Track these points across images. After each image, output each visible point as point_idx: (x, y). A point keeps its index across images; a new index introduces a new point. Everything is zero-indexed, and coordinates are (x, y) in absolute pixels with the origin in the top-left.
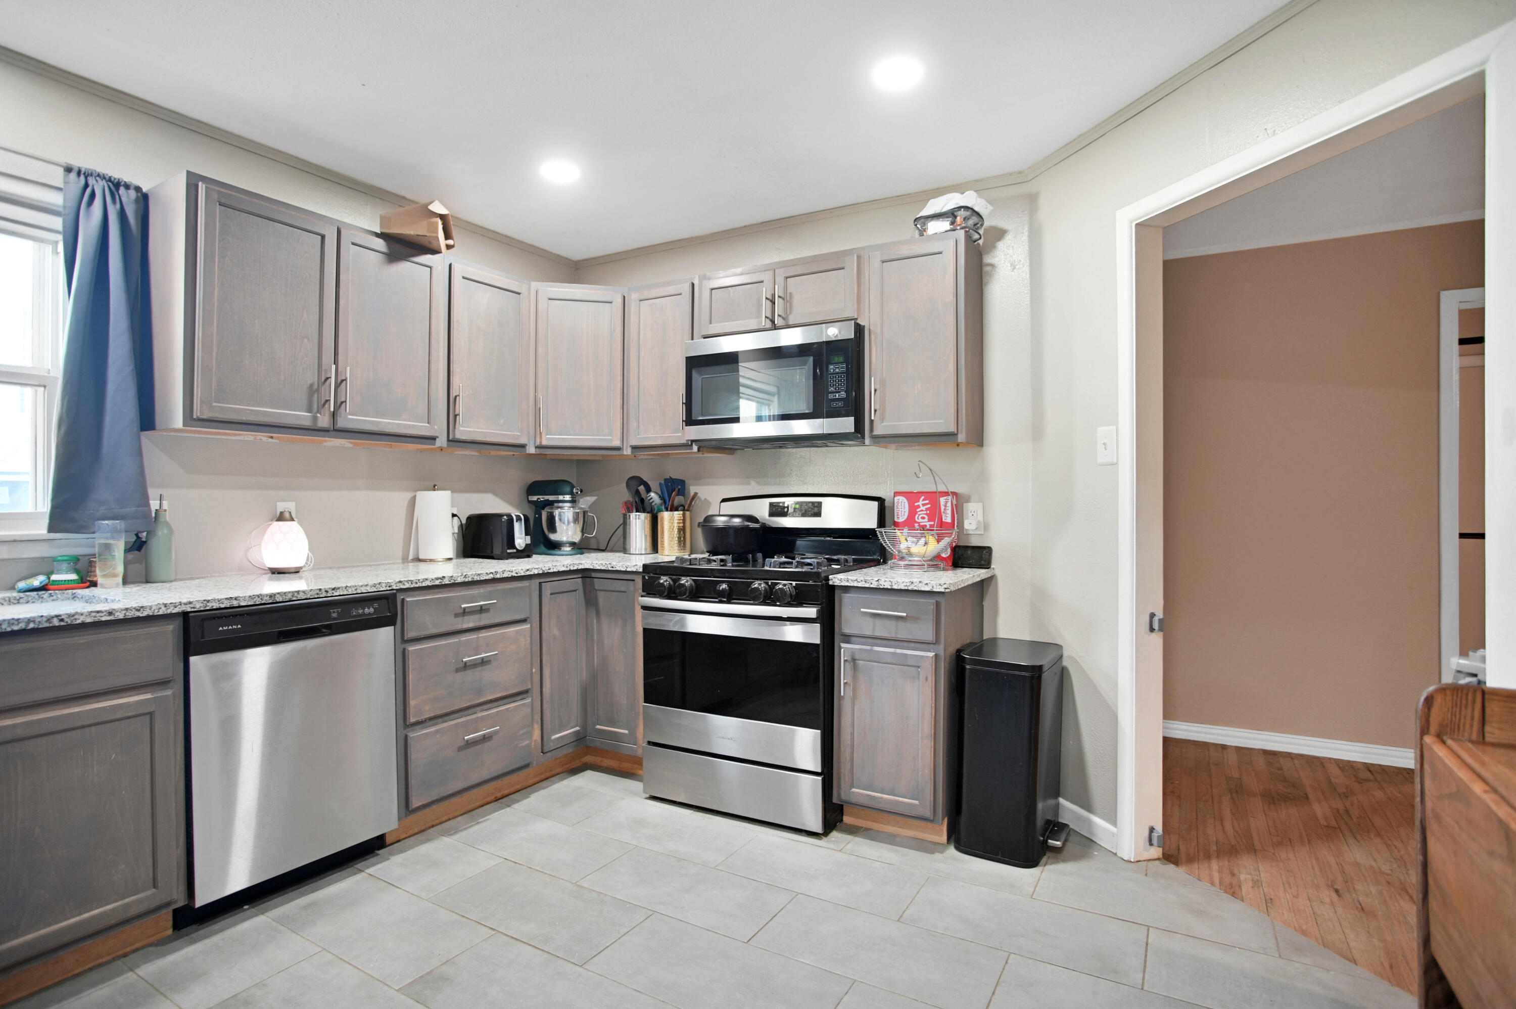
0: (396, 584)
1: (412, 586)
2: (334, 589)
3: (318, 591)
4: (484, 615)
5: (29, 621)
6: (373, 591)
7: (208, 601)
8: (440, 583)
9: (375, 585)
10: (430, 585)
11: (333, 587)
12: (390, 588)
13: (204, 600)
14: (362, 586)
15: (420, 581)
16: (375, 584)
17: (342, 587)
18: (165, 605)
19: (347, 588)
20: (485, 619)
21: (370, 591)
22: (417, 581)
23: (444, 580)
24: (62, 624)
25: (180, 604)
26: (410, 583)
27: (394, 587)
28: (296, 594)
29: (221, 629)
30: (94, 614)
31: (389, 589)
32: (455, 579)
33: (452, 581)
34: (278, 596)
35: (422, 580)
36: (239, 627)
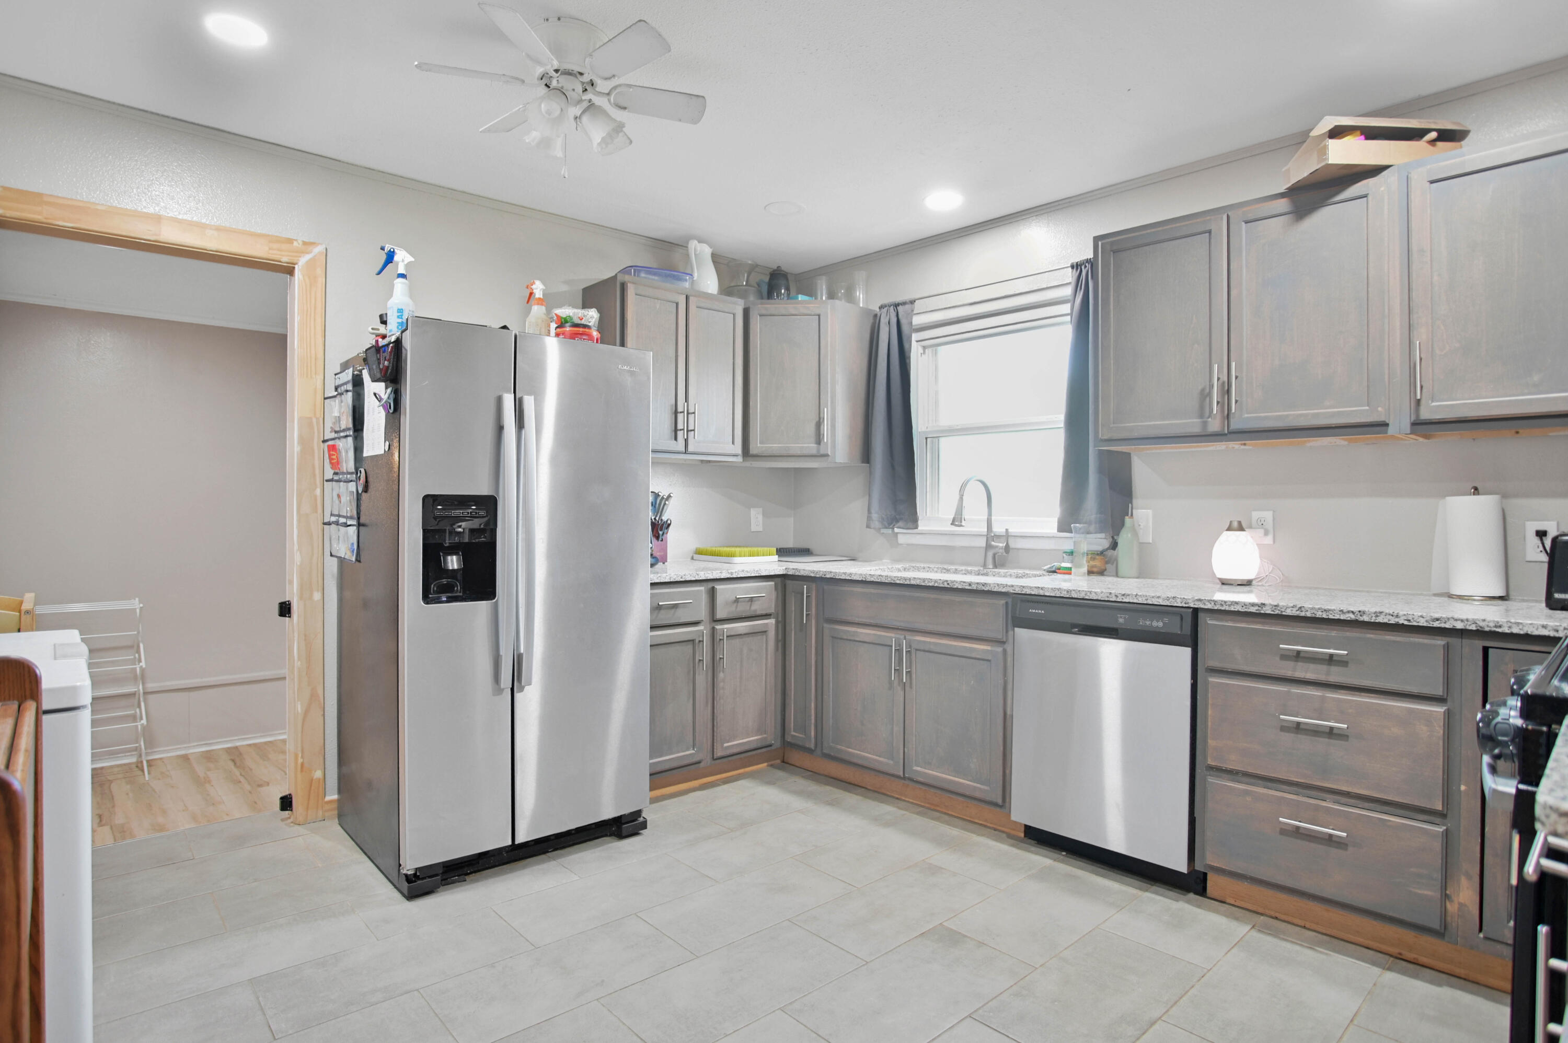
0: (1194, 601)
1: (1216, 608)
2: (1123, 595)
3: (1108, 595)
4: (1334, 669)
5: (936, 581)
6: (1166, 604)
7: (1024, 587)
8: (1257, 610)
9: (1168, 599)
10: (1240, 610)
11: (1123, 593)
12: (1187, 605)
13: (1021, 586)
14: (1153, 597)
15: (1227, 604)
16: (1168, 597)
17: (1133, 595)
18: (998, 585)
19: (1137, 596)
20: (1335, 675)
21: (1162, 604)
22: (1223, 603)
23: (1264, 608)
24: (949, 586)
25: (1007, 585)
26: (1213, 604)
27: (1192, 605)
28: (1088, 594)
29: (1031, 611)
30: (962, 583)
31: (1184, 605)
32: (1283, 610)
33: (1277, 612)
34: (1073, 592)
35: (1230, 603)
36: (1043, 612)
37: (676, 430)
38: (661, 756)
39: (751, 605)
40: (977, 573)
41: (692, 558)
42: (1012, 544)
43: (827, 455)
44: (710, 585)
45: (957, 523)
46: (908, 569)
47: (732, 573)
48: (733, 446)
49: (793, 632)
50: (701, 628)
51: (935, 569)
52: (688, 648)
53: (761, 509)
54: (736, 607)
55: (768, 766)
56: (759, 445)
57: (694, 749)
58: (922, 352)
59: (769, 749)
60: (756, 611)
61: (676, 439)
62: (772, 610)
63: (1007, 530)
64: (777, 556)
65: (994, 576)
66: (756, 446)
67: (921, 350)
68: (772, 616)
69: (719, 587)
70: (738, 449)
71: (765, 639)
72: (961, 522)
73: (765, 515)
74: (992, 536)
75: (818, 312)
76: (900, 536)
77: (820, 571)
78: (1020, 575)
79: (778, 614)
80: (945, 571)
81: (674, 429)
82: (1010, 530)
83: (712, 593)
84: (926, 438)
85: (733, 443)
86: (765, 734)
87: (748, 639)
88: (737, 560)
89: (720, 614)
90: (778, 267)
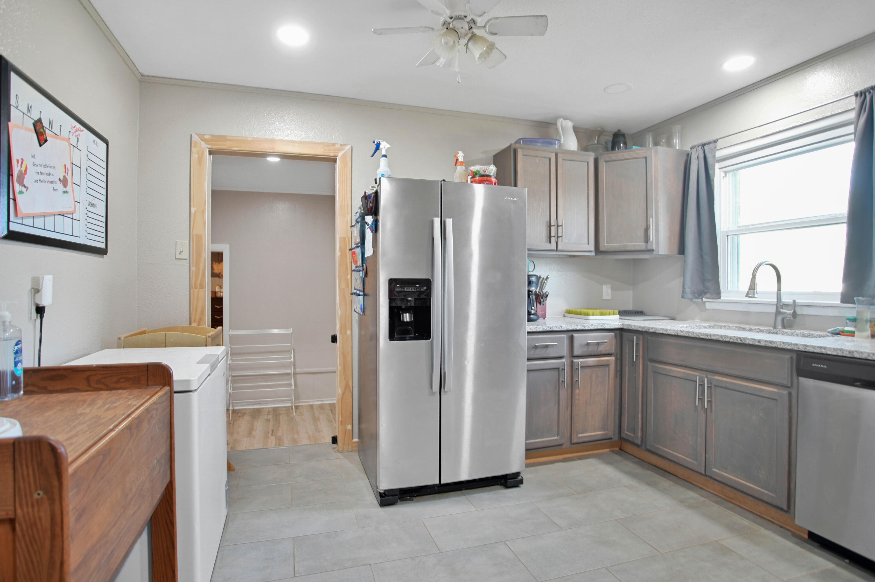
5: (731, 338)
7: (807, 346)
13: (805, 345)
18: (784, 343)
24: (741, 342)
25: (791, 344)
29: (813, 365)
30: (753, 340)
36: (825, 367)
37: (550, 237)
38: (536, 439)
39: (598, 348)
40: (768, 332)
41: (564, 316)
42: (799, 311)
43: (653, 250)
44: (570, 334)
45: (750, 296)
46: (713, 327)
47: (584, 327)
48: (588, 245)
49: (627, 367)
50: (563, 360)
51: (734, 328)
52: (556, 373)
53: (610, 286)
54: (588, 349)
55: (610, 451)
56: (605, 244)
57: (558, 436)
58: (724, 176)
59: (610, 440)
60: (601, 351)
61: (550, 242)
62: (613, 351)
63: (794, 301)
64: (619, 316)
65: (783, 334)
66: (604, 245)
67: (723, 174)
68: (613, 355)
69: (576, 335)
70: (592, 247)
71: (607, 370)
72: (754, 294)
73: (612, 289)
74: (781, 305)
75: (645, 155)
76: (707, 304)
77: (645, 327)
78: (806, 335)
79: (617, 354)
80: (741, 329)
81: (549, 236)
82: (797, 301)
83: (571, 340)
84: (728, 236)
85: (588, 244)
86: (607, 430)
87: (595, 369)
88: (591, 317)
89: (577, 352)
90: (619, 130)
